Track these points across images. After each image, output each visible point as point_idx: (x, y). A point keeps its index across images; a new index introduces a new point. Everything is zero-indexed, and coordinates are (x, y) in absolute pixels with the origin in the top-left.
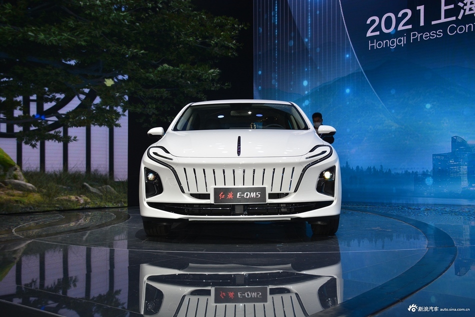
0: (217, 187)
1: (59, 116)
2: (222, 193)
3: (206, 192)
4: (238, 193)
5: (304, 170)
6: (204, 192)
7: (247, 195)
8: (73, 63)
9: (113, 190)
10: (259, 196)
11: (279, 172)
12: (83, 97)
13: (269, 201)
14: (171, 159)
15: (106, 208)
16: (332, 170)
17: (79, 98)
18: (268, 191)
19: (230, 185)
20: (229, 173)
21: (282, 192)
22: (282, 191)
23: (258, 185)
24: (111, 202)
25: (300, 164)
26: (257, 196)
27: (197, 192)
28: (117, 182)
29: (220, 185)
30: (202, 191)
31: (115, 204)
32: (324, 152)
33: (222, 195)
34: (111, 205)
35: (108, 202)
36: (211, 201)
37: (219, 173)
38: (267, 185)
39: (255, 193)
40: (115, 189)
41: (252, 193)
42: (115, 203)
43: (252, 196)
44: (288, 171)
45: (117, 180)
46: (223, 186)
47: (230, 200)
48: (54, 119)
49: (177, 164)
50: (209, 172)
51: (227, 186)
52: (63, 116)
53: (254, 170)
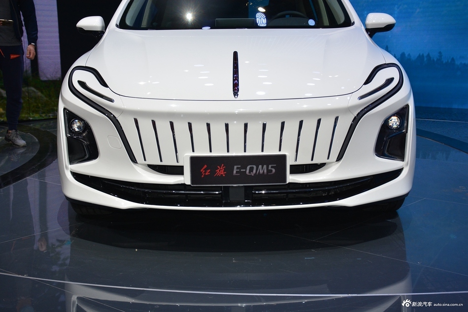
0: (196, 154)
2: (206, 166)
3: (175, 164)
4: (235, 167)
5: (356, 121)
6: (173, 163)
7: (251, 170)
9: (39, 94)
10: (274, 170)
11: (309, 127)
13: (291, 178)
14: (111, 100)
15: (30, 121)
16: (402, 113)
18: (290, 162)
19: (219, 151)
20: (218, 130)
21: (314, 162)
23: (271, 150)
24: (37, 112)
25: (349, 110)
26: (269, 171)
27: (159, 163)
28: (45, 81)
29: (202, 152)
30: (169, 160)
31: (44, 115)
32: (390, 81)
33: (206, 170)
34: (37, 116)
35: (33, 112)
36: (185, 179)
37: (200, 130)
38: (288, 151)
39: (265, 167)
40: (42, 92)
41: (260, 166)
42: (43, 113)
43: (261, 172)
44: (327, 124)
45: (43, 78)
46: (208, 154)
47: (220, 179)
49: (122, 111)
50: (181, 129)
51: (214, 154)
53: (264, 126)
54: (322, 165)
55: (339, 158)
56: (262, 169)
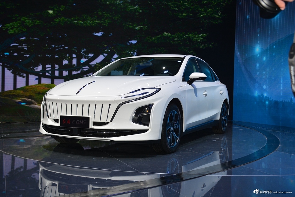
0: (62, 115)
1: (90, 66)
2: (64, 120)
4: (73, 120)
5: (119, 107)
7: (78, 122)
8: (100, 34)
10: (85, 123)
12: (106, 55)
13: (92, 127)
17: (104, 56)
18: (91, 120)
19: (69, 114)
22: (102, 121)
23: (85, 115)
25: (115, 102)
26: (84, 123)
29: (64, 114)
36: (59, 124)
38: (91, 116)
39: (82, 121)
43: (81, 123)
44: (106, 107)
48: (87, 67)
49: (47, 99)
51: (67, 115)
52: (93, 66)
53: (83, 105)
54: (108, 123)
55: (111, 121)
56: (81, 122)
